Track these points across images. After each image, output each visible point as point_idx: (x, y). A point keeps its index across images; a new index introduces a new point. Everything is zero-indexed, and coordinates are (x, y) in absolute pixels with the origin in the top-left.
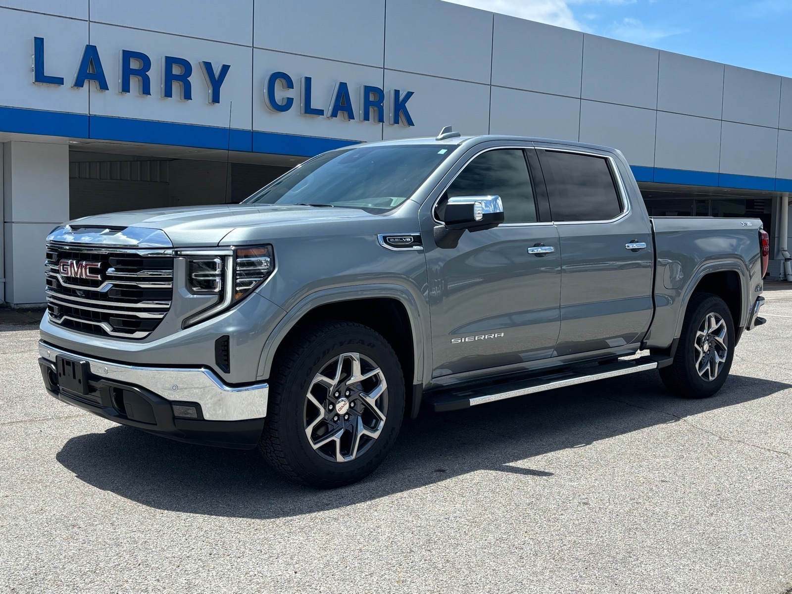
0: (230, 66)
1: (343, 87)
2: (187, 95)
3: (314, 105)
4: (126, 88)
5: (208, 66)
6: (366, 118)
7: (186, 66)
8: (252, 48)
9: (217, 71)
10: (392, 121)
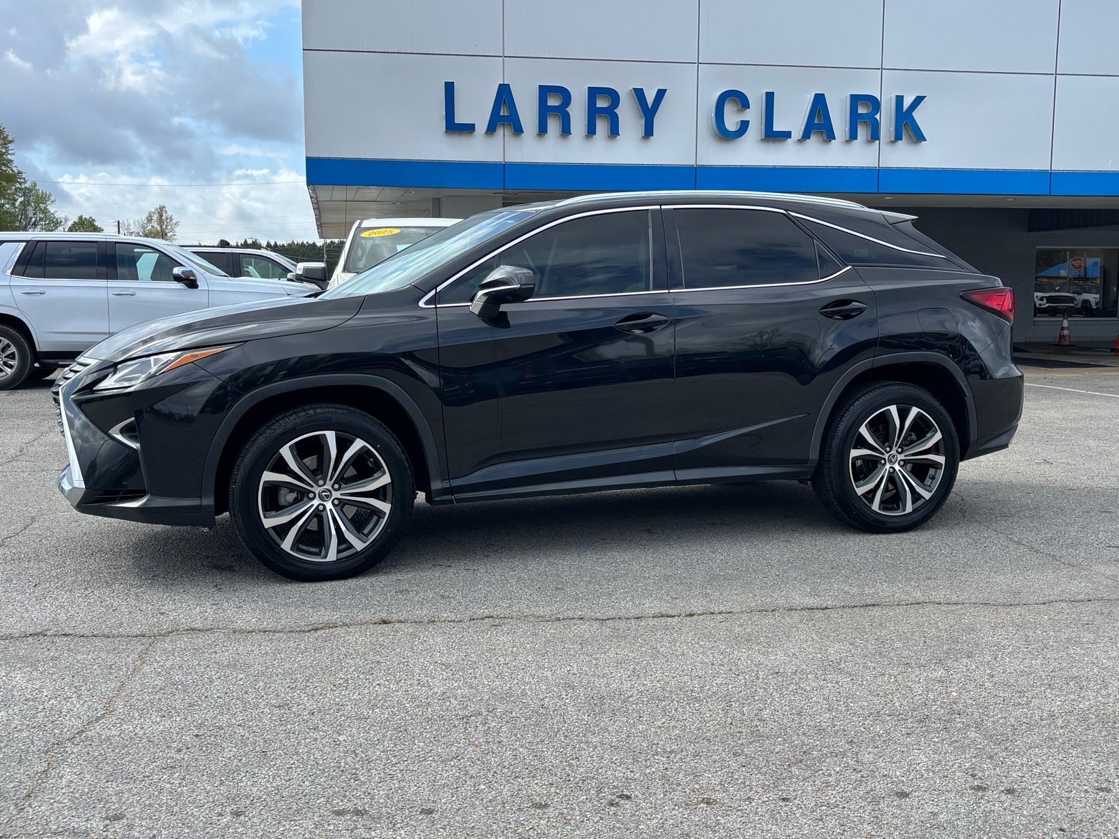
0: (666, 90)
1: (819, 101)
2: (614, 132)
3: (777, 127)
4: (542, 130)
5: (639, 93)
6: (853, 136)
7: (613, 96)
8: (696, 65)
9: (650, 99)
10: (893, 139)
